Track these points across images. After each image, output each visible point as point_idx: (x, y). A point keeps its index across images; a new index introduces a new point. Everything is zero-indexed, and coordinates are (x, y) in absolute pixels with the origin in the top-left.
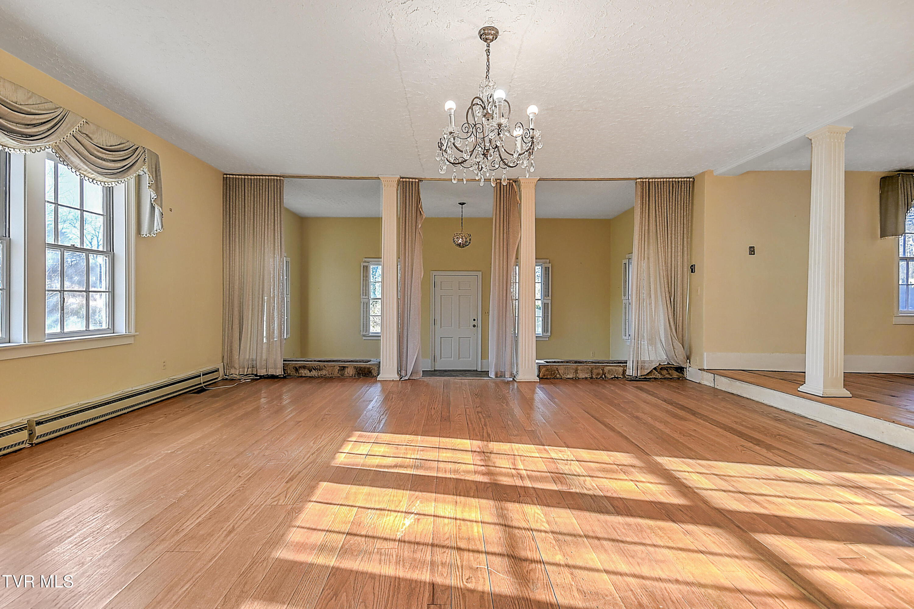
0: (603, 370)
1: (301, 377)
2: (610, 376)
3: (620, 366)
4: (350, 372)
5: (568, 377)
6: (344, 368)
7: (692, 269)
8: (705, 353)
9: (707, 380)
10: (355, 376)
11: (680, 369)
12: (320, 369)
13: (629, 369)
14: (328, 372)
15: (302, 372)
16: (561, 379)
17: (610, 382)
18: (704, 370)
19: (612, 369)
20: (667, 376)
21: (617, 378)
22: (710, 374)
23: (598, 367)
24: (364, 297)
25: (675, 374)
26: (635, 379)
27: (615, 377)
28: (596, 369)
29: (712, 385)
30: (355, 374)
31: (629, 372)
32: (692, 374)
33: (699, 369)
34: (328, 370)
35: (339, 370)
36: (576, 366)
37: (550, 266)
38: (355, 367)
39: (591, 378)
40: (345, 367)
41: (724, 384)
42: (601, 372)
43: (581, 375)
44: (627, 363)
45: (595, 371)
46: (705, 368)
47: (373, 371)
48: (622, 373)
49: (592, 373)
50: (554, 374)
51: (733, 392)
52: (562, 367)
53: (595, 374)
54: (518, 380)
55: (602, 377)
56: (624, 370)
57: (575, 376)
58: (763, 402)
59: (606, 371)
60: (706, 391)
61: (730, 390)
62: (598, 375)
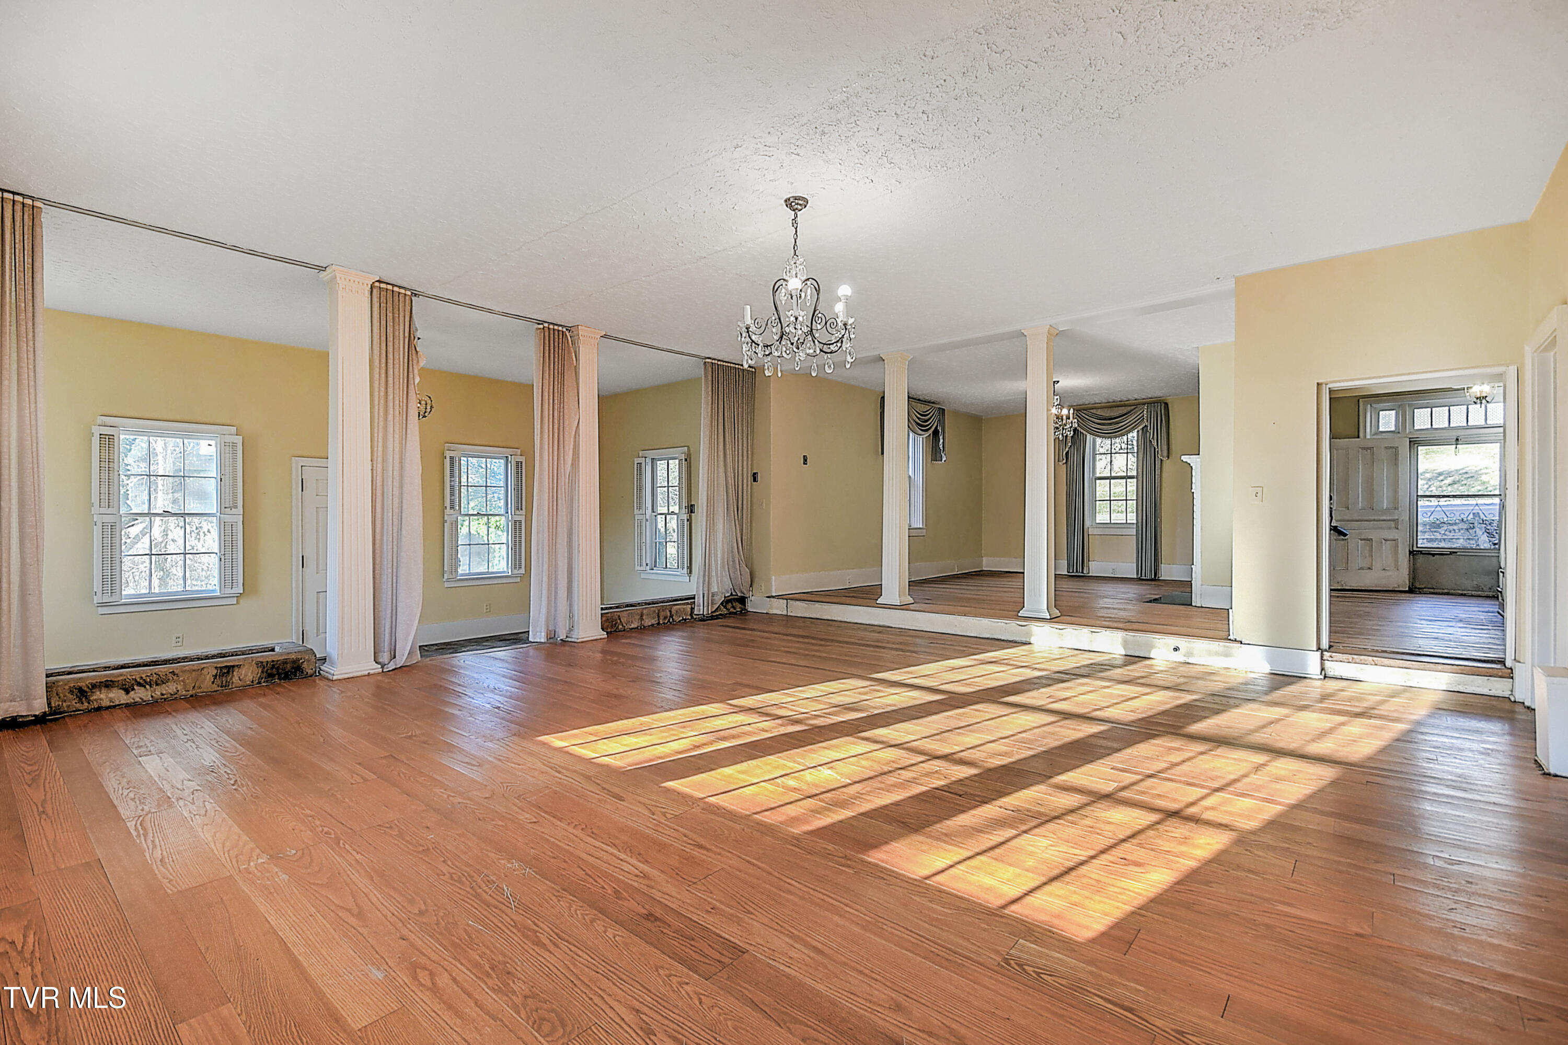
0: (670, 611)
1: (99, 709)
2: (678, 619)
3: (688, 604)
4: (246, 676)
5: (633, 626)
6: (230, 669)
7: (755, 477)
8: (773, 578)
9: (778, 607)
10: (259, 683)
11: (742, 600)
12: (161, 681)
13: (699, 606)
14: (185, 685)
15: (102, 696)
16: (624, 630)
17: (677, 627)
18: (773, 597)
19: (679, 609)
20: (732, 610)
21: (685, 620)
22: (781, 601)
23: (664, 610)
24: (103, 510)
25: (738, 607)
26: (703, 619)
27: (683, 619)
28: (663, 611)
29: (785, 613)
30: (261, 678)
31: (699, 610)
32: (757, 603)
33: (768, 597)
34: (183, 681)
35: (215, 676)
36: (639, 612)
37: (522, 459)
38: (260, 664)
39: (658, 624)
40: (233, 666)
41: (800, 609)
42: (669, 614)
43: (648, 622)
44: (694, 598)
45: (662, 614)
46: (774, 594)
47: (305, 665)
48: (689, 613)
49: (659, 617)
50: (615, 624)
51: (811, 616)
52: (625, 613)
53: (661, 617)
54: (579, 641)
55: (669, 621)
56: (692, 609)
57: (639, 624)
58: (846, 620)
59: (674, 612)
60: (788, 619)
61: (807, 615)
62: (665, 618)
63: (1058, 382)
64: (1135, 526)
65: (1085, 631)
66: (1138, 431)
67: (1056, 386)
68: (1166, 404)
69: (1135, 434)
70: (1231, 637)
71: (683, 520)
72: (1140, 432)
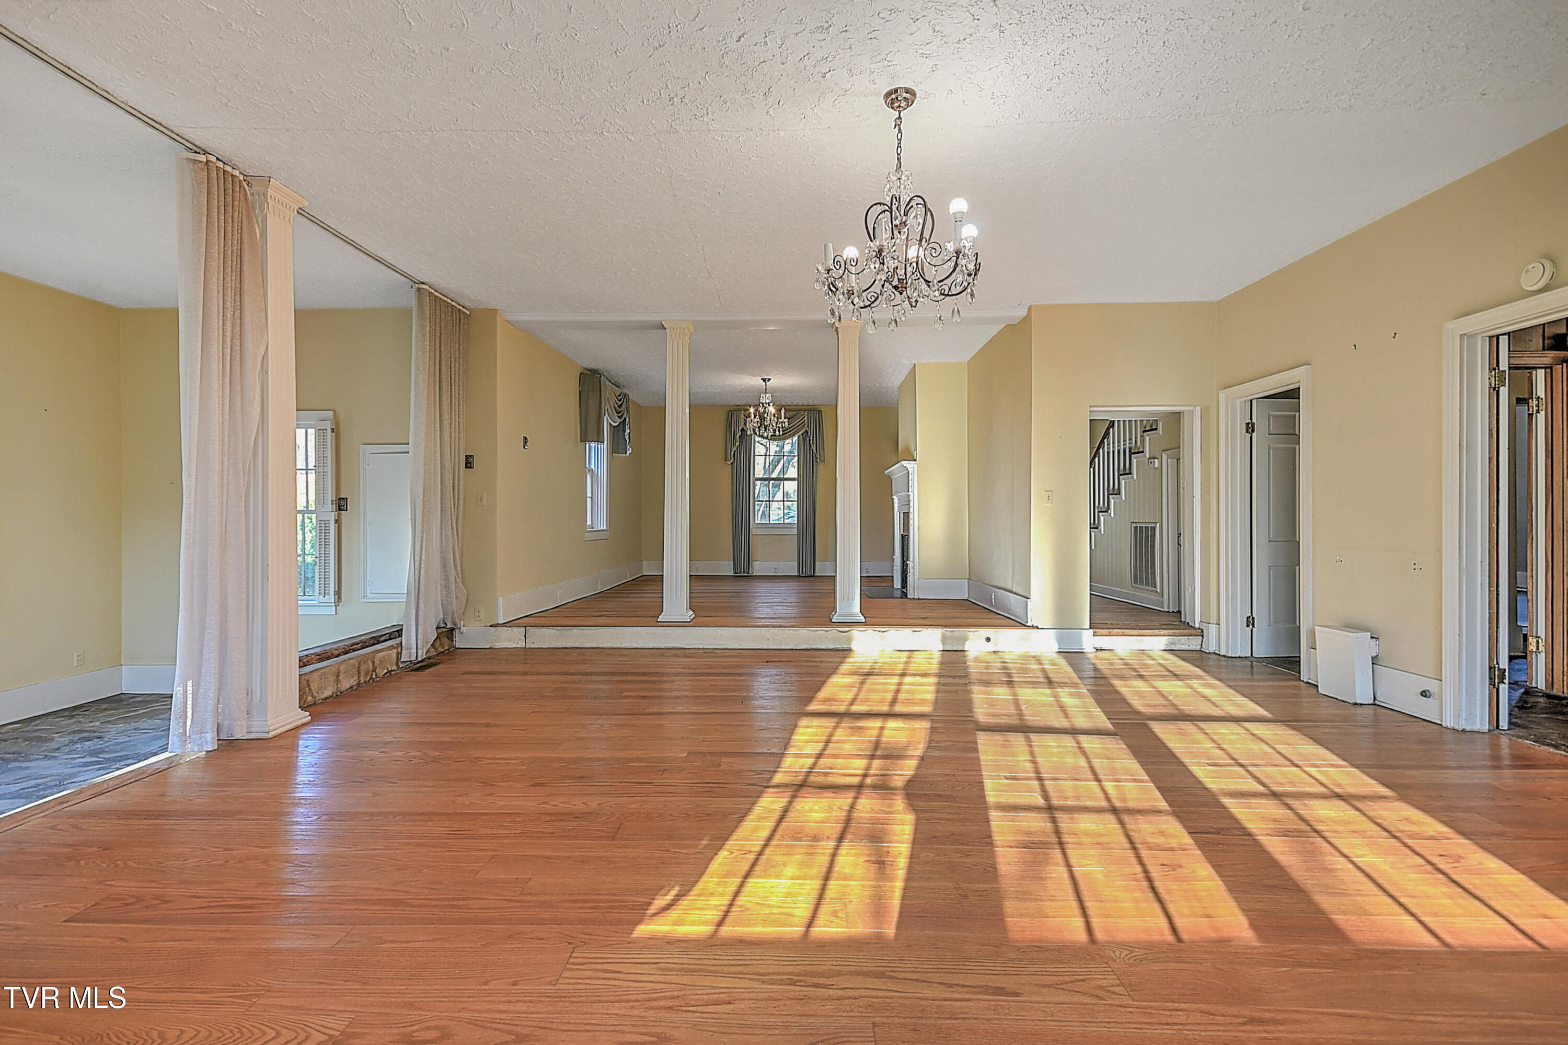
0: (373, 662)
2: (382, 674)
3: (393, 645)
7: (469, 462)
8: (500, 596)
9: (511, 639)
17: (380, 686)
18: (500, 625)
19: (384, 656)
20: (440, 649)
21: (393, 672)
22: (516, 630)
23: (366, 661)
25: (447, 644)
26: (421, 666)
27: (390, 672)
29: (521, 644)
32: (470, 636)
33: (490, 626)
39: (359, 684)
41: (546, 638)
42: (371, 667)
43: (345, 684)
44: (398, 637)
45: (363, 668)
46: (501, 621)
48: (398, 660)
49: (359, 673)
51: (564, 646)
52: (316, 674)
53: (362, 673)
54: (271, 734)
55: (371, 678)
56: (399, 654)
57: (335, 690)
58: (620, 646)
59: (377, 661)
60: (527, 654)
61: (559, 645)
62: (367, 674)
63: (770, 379)
64: (796, 526)
65: (907, 632)
66: (799, 437)
67: (768, 383)
68: (820, 412)
69: (795, 438)
70: (1029, 624)
71: (326, 522)
72: (801, 437)
